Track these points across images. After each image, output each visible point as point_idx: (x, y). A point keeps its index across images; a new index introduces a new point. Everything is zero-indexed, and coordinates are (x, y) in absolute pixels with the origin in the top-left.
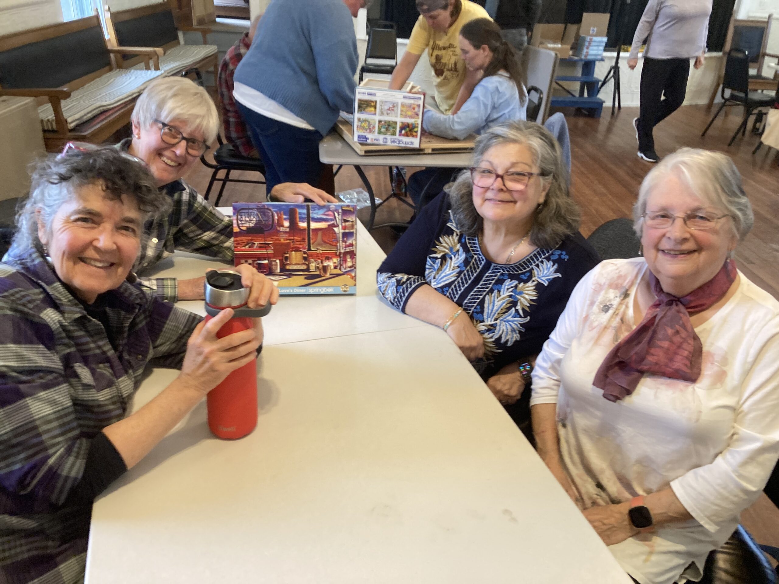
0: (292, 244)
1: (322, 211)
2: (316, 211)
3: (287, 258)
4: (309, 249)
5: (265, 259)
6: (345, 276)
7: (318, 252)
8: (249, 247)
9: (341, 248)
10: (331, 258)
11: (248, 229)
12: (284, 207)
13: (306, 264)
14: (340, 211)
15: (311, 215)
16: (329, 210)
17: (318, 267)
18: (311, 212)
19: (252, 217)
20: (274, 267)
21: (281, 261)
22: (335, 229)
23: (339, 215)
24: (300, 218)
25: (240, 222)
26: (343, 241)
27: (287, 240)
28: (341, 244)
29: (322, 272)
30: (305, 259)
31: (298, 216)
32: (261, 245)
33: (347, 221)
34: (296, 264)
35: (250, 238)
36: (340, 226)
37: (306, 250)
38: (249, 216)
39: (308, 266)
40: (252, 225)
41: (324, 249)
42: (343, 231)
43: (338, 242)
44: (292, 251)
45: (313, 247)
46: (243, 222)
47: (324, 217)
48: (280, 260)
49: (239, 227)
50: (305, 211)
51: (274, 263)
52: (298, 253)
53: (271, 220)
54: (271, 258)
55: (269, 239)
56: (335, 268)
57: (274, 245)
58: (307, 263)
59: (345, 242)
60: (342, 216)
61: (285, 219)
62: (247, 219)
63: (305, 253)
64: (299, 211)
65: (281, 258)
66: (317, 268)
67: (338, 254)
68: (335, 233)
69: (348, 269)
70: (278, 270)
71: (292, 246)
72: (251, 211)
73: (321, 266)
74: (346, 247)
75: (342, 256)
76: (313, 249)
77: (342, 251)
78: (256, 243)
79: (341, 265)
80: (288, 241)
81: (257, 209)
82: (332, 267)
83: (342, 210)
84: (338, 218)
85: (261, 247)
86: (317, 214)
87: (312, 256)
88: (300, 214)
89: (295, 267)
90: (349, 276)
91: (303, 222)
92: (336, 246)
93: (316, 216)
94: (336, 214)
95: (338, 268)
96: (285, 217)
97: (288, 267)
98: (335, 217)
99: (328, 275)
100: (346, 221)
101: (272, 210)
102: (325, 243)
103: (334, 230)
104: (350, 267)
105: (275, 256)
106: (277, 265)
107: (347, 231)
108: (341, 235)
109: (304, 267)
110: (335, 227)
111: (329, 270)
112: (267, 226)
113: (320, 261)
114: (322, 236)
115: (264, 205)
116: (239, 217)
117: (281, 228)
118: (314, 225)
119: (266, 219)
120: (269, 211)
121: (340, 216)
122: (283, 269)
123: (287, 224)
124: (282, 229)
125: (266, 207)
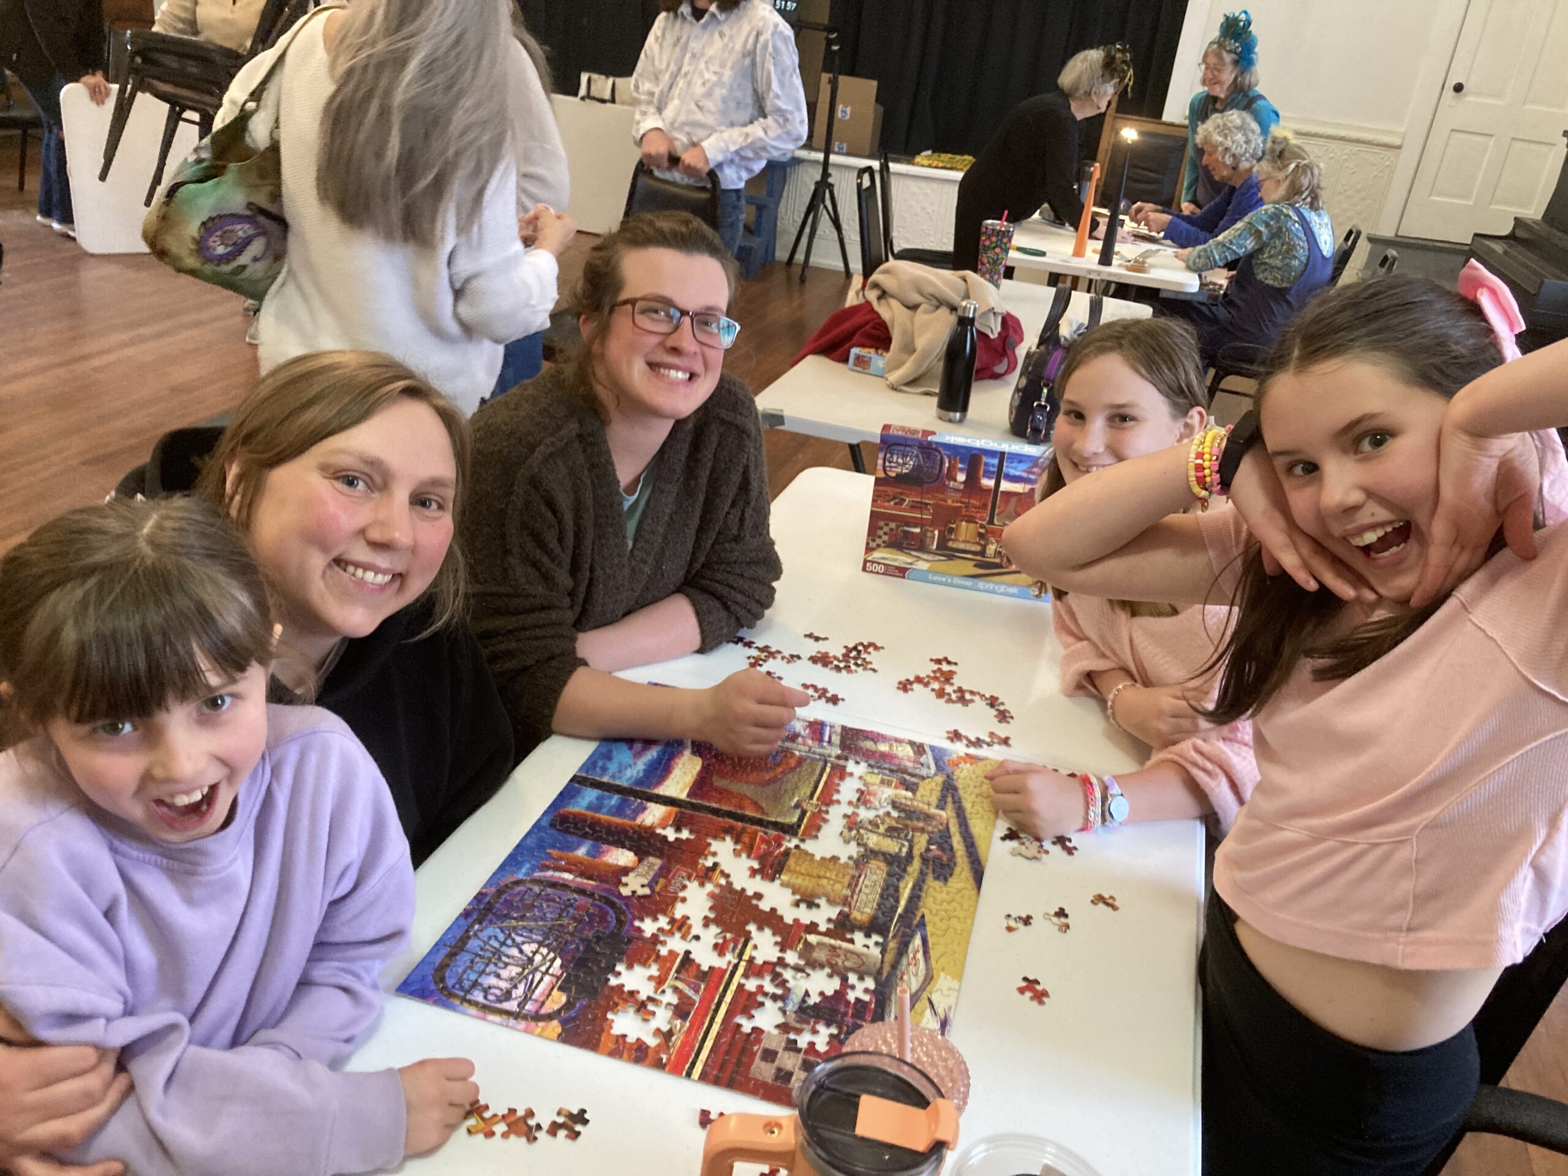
52: (972, 526)
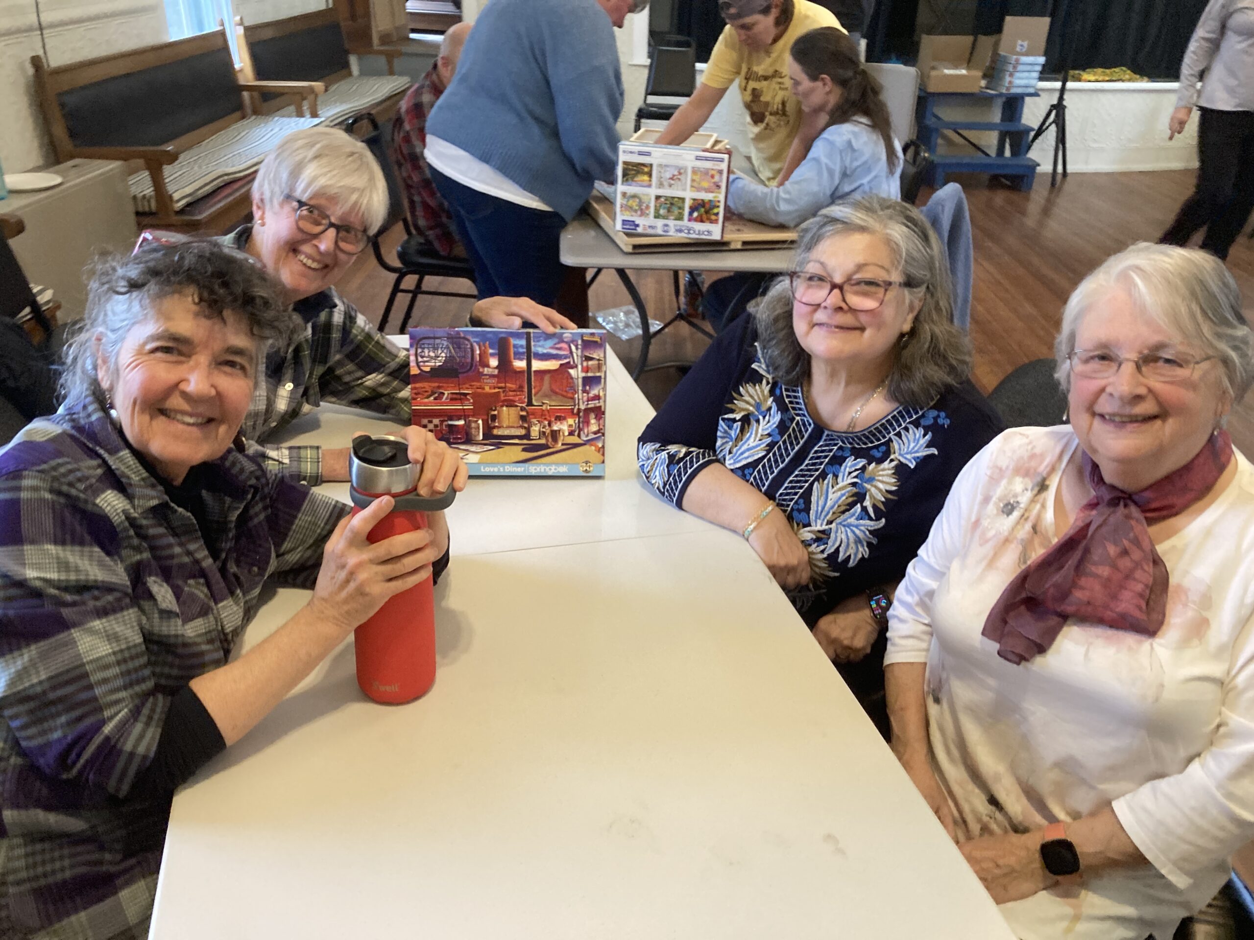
0: (502, 395)
1: (550, 343)
2: (541, 343)
3: (494, 418)
4: (530, 403)
5: (459, 419)
6: (587, 447)
7: (544, 407)
8: (435, 399)
9: (581, 401)
10: (565, 418)
11: (433, 369)
12: (489, 336)
13: (525, 428)
14: (580, 342)
15: (533, 349)
16: (563, 341)
17: (544, 433)
18: (532, 343)
19: (440, 352)
20: (473, 431)
21: (485, 423)
22: (572, 371)
23: (577, 349)
24: (515, 354)
25: (420, 359)
26: (584, 391)
27: (495, 388)
28: (580, 395)
29: (550, 440)
30: (523, 418)
31: (512, 351)
32: (455, 396)
33: (592, 359)
34: (508, 427)
35: (436, 384)
36: (580, 367)
37: (524, 405)
38: (435, 349)
39: (528, 430)
40: (438, 364)
41: (553, 404)
42: (584, 375)
43: (576, 392)
44: (502, 406)
45: (536, 400)
46: (425, 359)
47: (554, 352)
48: (483, 420)
49: (419, 367)
50: (523, 342)
51: (473, 425)
53: (470, 355)
54: (469, 416)
55: (467, 386)
56: (571, 433)
57: (474, 395)
58: (526, 425)
59: (588, 393)
60: (582, 352)
61: (492, 355)
62: (432, 354)
63: (522, 409)
64: (513, 341)
65: (485, 417)
66: (542, 434)
67: (575, 411)
68: (572, 378)
69: (592, 436)
70: (481, 437)
71: (503, 398)
72: (438, 341)
73: (548, 431)
74: (588, 401)
75: (581, 414)
76: (535, 404)
77: (583, 407)
78: (446, 393)
79: (580, 430)
80: (497, 390)
81: (448, 338)
82: (566, 433)
83: (583, 341)
84: (577, 353)
85: (453, 399)
86: (542, 346)
87: (534, 414)
88: (515, 346)
89: (507, 432)
90: (593, 448)
91: (521, 360)
92: (573, 399)
93: (541, 350)
94: (573, 348)
95: (576, 433)
96: (491, 351)
97: (496, 432)
98: (571, 352)
99: (559, 446)
100: (589, 359)
101: (472, 340)
102: (556, 393)
103: (569, 374)
104: (595, 433)
105: (475, 413)
106: (478, 428)
107: (590, 374)
108: (580, 381)
109: (522, 432)
110: (572, 368)
111: (562, 438)
112: (463, 365)
113: (546, 423)
114: (550, 384)
115: (458, 332)
116: (419, 350)
117: (486, 369)
118: (537, 365)
119: (462, 354)
120: (467, 342)
121: (580, 351)
122: (488, 435)
123: (494, 362)
124: (486, 371)
125: (462, 335)
